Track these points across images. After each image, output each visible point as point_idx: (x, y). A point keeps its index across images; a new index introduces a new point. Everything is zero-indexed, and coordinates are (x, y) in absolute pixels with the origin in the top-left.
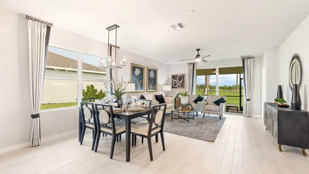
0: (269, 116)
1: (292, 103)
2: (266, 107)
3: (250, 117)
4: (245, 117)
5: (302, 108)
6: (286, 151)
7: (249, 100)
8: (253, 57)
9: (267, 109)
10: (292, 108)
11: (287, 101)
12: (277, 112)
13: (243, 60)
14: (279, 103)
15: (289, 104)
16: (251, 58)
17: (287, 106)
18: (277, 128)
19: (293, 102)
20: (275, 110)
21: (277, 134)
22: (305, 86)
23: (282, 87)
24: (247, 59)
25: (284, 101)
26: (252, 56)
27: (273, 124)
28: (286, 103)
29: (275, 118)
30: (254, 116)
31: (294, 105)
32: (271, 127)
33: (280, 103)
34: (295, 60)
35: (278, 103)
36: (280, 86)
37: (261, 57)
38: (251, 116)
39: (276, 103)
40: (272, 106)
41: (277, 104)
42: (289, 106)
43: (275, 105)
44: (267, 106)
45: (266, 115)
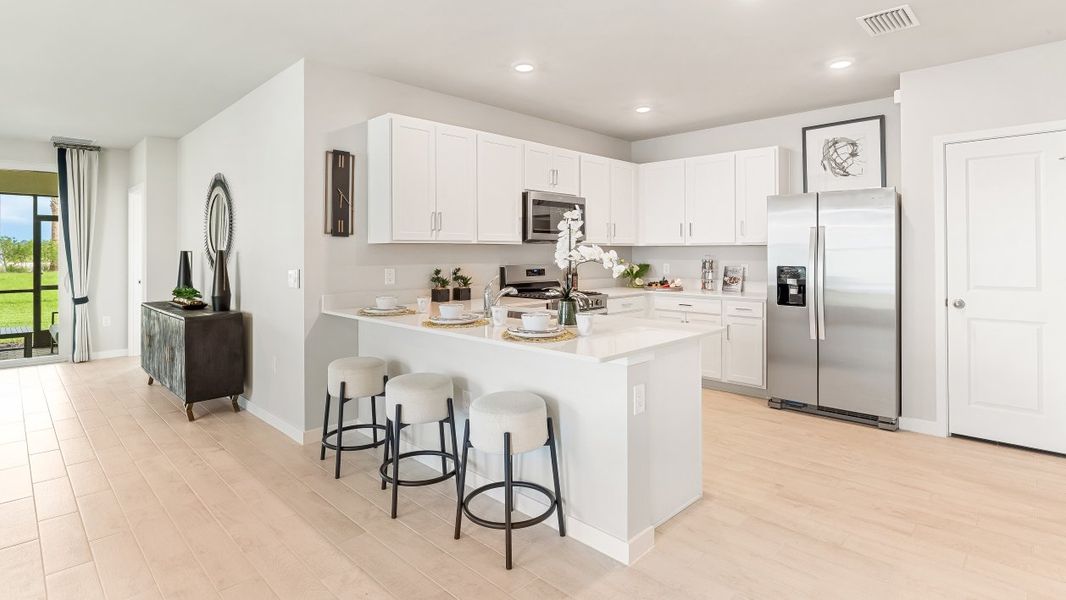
0: (159, 342)
1: (213, 298)
2: (149, 316)
3: (89, 360)
4: (69, 366)
5: (233, 307)
6: (204, 415)
7: (84, 300)
8: (98, 149)
9: (152, 322)
10: (214, 310)
11: (201, 294)
12: (183, 323)
13: (62, 153)
14: (185, 301)
15: (207, 299)
16: (92, 148)
17: (201, 306)
18: (183, 367)
19: (216, 295)
20: (177, 321)
21: (184, 379)
22: (238, 254)
23: (189, 254)
24: (75, 151)
25: (195, 293)
26: (97, 145)
27: (172, 359)
28: (201, 297)
29: (179, 341)
30: (103, 355)
31: (217, 302)
32: (165, 368)
33: (189, 298)
34: (219, 190)
35: (182, 300)
36: (185, 255)
37: (127, 152)
38: (92, 358)
39: (177, 300)
40: (167, 310)
41: (179, 303)
42: (206, 305)
43: (174, 306)
44: (153, 313)
45: (149, 339)
